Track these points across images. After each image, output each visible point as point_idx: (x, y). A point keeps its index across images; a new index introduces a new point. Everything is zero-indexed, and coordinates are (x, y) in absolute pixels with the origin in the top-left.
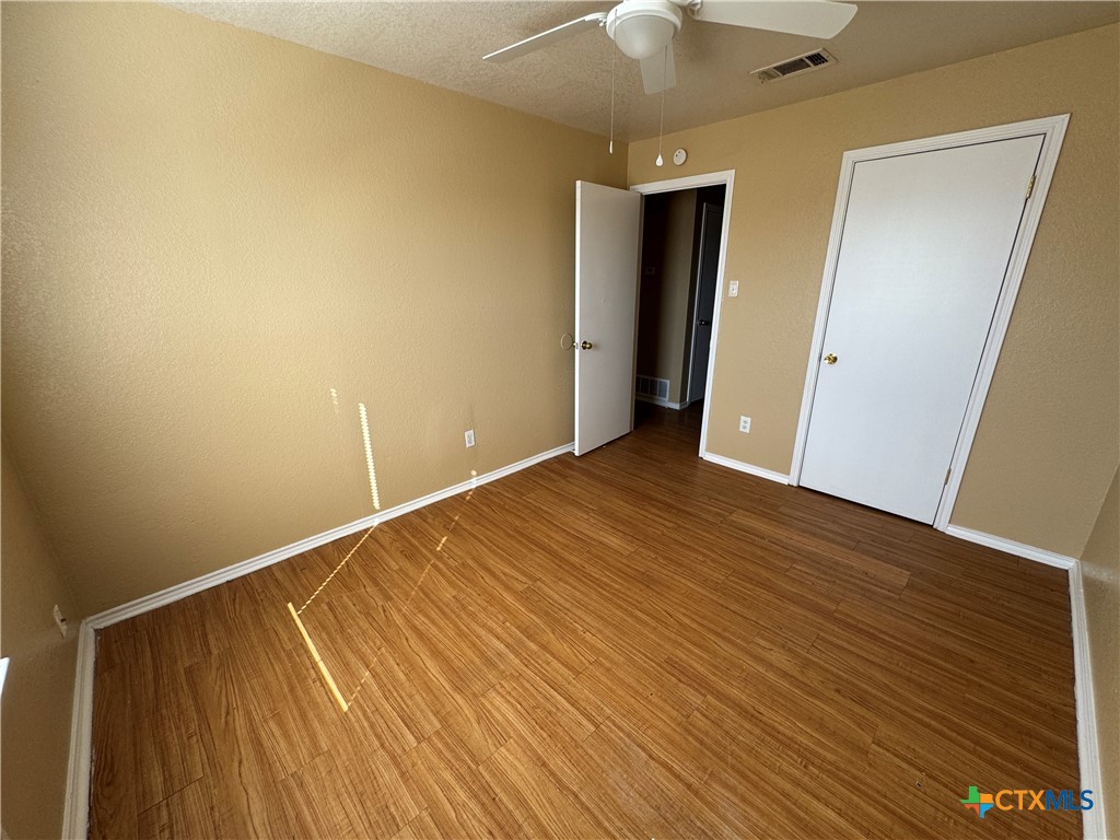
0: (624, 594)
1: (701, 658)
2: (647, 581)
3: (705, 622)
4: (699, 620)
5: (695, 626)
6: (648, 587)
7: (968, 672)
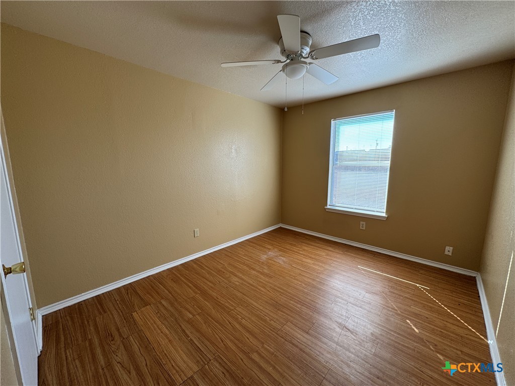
0: (288, 299)
1: (261, 279)
2: (277, 306)
3: (255, 289)
4: (257, 290)
5: (259, 287)
6: (277, 302)
7: (179, 278)
